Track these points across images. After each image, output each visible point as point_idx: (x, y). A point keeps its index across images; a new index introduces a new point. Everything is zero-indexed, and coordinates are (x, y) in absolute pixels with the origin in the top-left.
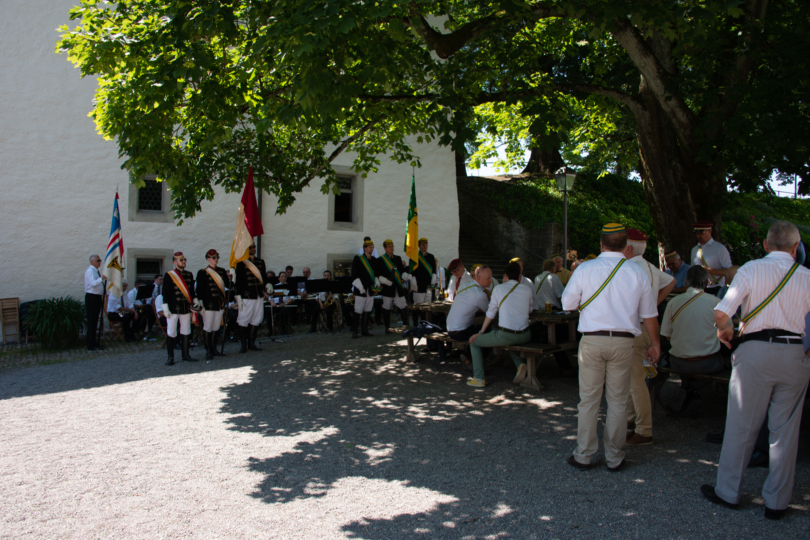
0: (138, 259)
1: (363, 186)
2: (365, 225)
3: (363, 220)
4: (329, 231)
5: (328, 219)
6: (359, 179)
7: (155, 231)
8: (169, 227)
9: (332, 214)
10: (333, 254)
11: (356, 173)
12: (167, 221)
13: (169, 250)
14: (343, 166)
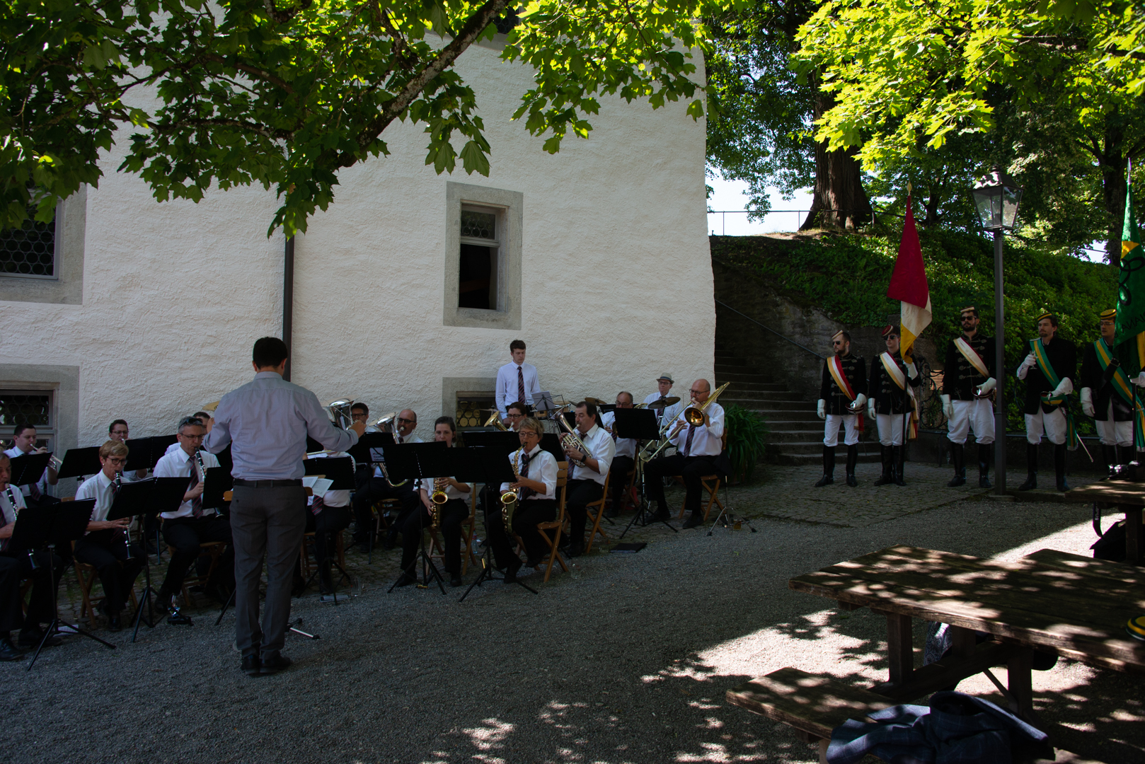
1: (521, 231)
2: (525, 315)
3: (520, 304)
4: (447, 327)
5: (445, 301)
6: (511, 216)
7: (33, 323)
8: (70, 314)
9: (454, 290)
10: (455, 379)
11: (506, 203)
12: (64, 299)
13: (68, 368)
14: (479, 187)
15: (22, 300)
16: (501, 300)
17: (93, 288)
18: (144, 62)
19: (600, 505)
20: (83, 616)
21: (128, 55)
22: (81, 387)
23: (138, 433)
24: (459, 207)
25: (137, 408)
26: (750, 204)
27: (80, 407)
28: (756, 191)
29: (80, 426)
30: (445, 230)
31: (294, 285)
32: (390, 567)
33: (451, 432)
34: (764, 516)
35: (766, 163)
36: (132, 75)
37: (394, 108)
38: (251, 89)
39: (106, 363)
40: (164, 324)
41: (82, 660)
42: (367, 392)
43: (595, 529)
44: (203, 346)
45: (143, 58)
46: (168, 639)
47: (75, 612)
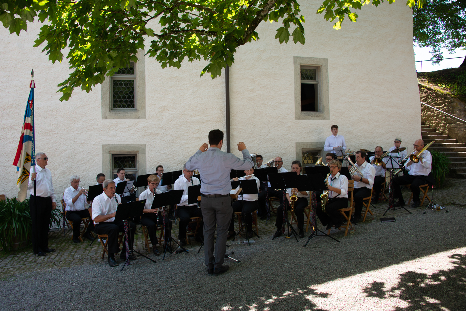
0: (113, 155)
1: (328, 76)
2: (331, 113)
3: (329, 108)
4: (296, 120)
5: (295, 109)
6: (323, 69)
7: (128, 127)
8: (141, 123)
9: (299, 104)
10: (301, 143)
11: (320, 64)
12: (139, 117)
13: (142, 145)
14: (308, 57)
15: (123, 118)
16: (320, 107)
17: (150, 112)
18: (154, 9)
19: (369, 199)
20: (146, 247)
21: (148, 7)
22: (147, 152)
23: (170, 170)
24: (299, 67)
25: (169, 160)
26: (433, 57)
27: (147, 160)
28: (435, 51)
29: (147, 168)
30: (294, 78)
31: (230, 106)
32: (273, 227)
33: (299, 168)
34: (452, 204)
35: (441, 38)
36: (149, 16)
37: (262, 14)
38: (199, 15)
39: (156, 142)
40: (178, 125)
41: (142, 267)
42: (263, 150)
43: (367, 211)
44: (194, 134)
45: (153, 8)
46: (177, 259)
47: (143, 245)
